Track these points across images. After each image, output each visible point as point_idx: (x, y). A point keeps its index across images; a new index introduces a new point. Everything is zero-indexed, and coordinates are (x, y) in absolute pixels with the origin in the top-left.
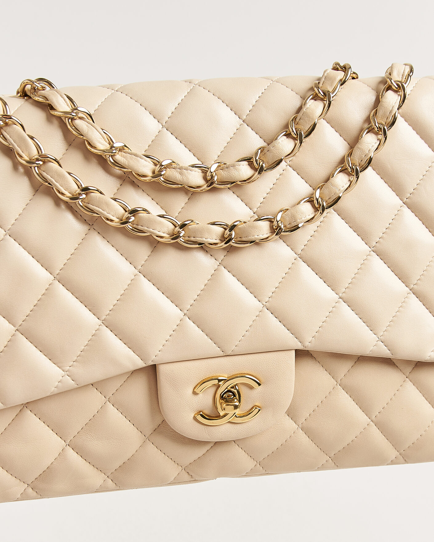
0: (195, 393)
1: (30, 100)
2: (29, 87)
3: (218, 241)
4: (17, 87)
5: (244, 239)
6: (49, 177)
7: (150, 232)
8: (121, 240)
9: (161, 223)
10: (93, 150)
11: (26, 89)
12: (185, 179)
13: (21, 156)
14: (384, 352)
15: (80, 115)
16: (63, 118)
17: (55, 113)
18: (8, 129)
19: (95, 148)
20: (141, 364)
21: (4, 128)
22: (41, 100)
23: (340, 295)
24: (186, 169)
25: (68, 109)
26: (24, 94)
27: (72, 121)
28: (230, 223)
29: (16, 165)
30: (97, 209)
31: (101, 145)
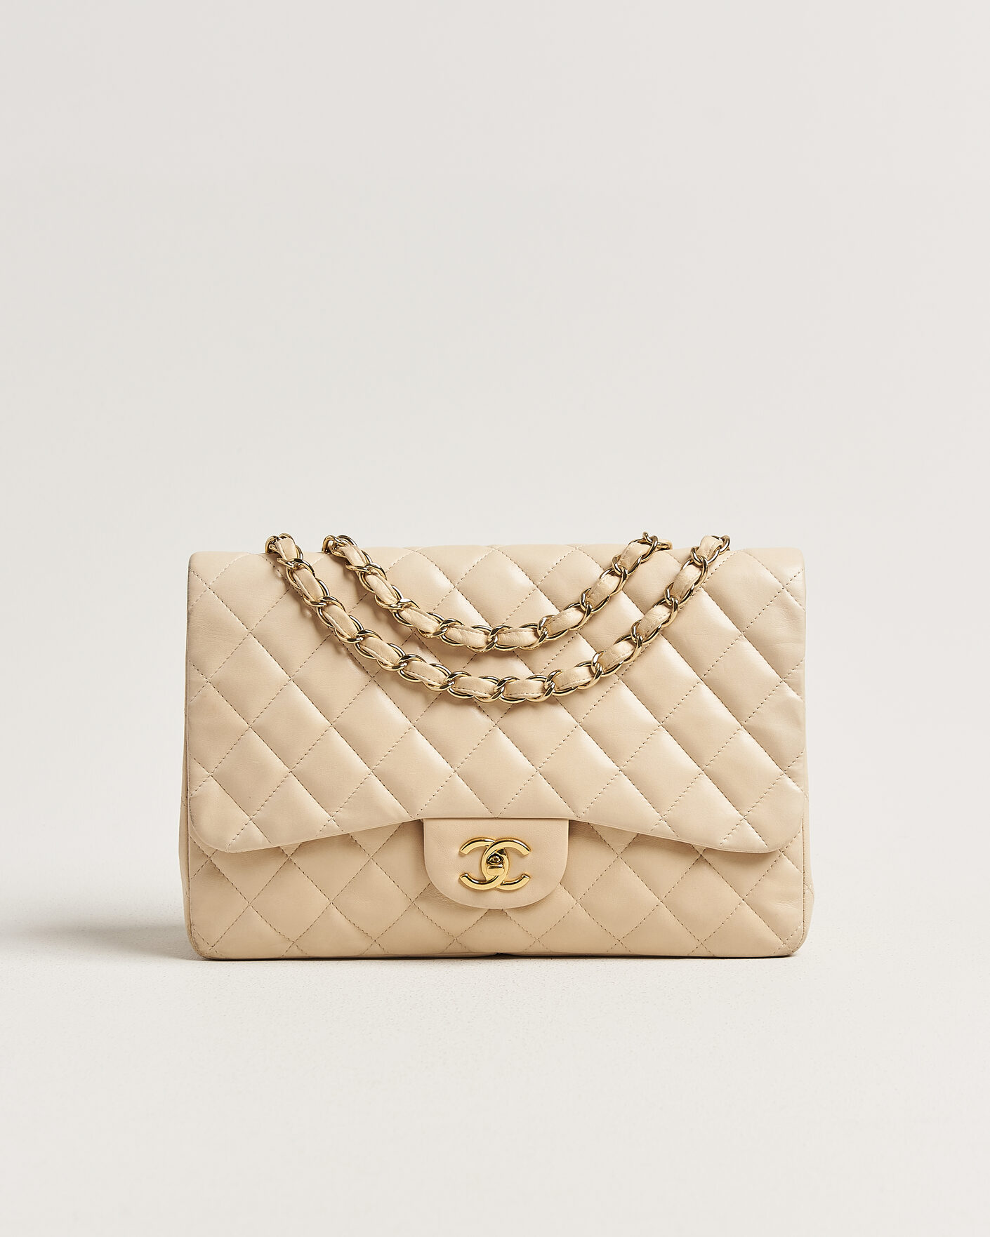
0: (461, 855)
1: (331, 556)
2: (331, 543)
3: (487, 695)
4: (321, 546)
5: (513, 696)
6: (331, 618)
7: (421, 679)
8: (396, 689)
9: (431, 670)
10: (380, 604)
11: (329, 545)
12: (465, 638)
13: (308, 598)
14: (667, 832)
15: (374, 571)
16: (357, 572)
17: (349, 567)
18: (298, 572)
19: (383, 602)
20: (407, 817)
21: (296, 572)
22: (341, 555)
23: (622, 767)
24: (467, 630)
25: (363, 564)
26: (327, 550)
27: (364, 577)
28: (501, 679)
29: (303, 607)
30: (372, 651)
31: (389, 600)
